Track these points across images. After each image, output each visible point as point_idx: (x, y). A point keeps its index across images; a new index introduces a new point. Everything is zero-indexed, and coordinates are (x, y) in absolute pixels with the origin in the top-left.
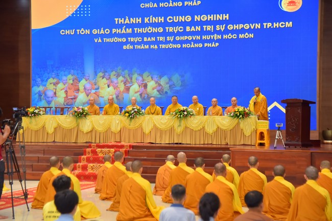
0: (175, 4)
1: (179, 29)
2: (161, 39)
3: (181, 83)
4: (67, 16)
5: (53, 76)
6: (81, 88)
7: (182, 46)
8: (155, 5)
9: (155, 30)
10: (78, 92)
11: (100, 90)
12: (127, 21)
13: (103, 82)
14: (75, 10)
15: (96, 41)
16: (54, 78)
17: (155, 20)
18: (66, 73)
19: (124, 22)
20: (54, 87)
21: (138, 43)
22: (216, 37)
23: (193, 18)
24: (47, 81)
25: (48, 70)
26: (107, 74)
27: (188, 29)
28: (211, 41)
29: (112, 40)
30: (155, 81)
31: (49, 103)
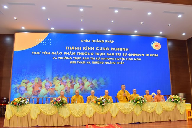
0: (100, 41)
1: (103, 54)
2: (93, 58)
3: (104, 83)
4: (37, 44)
5: (25, 78)
6: (43, 85)
7: (104, 63)
8: (89, 41)
9: (89, 54)
10: (41, 88)
11: (55, 87)
12: (73, 48)
13: (57, 82)
14: (42, 41)
15: (54, 59)
16: (26, 80)
17: (89, 48)
18: (34, 76)
19: (71, 49)
20: (26, 85)
21: (79, 60)
22: (123, 59)
23: (110, 49)
24: (21, 81)
25: (23, 75)
26: (60, 77)
27: (107, 54)
28: (120, 61)
29: (63, 58)
30: (89, 82)
31: (22, 94)
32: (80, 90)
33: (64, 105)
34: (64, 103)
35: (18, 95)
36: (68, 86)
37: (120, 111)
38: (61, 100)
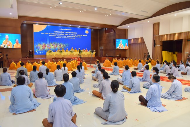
0: (67, 30)
1: (68, 35)
2: (64, 36)
3: (68, 45)
6: (46, 46)
7: (68, 38)
8: (63, 29)
9: (63, 34)
10: (46, 47)
13: (51, 45)
14: (44, 28)
15: (50, 36)
16: (40, 44)
17: (63, 32)
18: (43, 42)
19: (56, 32)
20: (40, 46)
21: (59, 37)
22: (75, 37)
23: (70, 33)
25: (38, 42)
26: (52, 43)
27: (69, 35)
28: (74, 37)
29: (53, 36)
30: (63, 45)
31: (39, 49)
35: (37, 49)
36: (55, 46)
37: (76, 54)
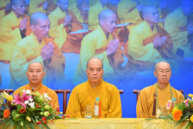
30: (149, 22)
32: (106, 62)
33: (45, 124)
34: (46, 114)
36: (56, 41)
38: (34, 100)
